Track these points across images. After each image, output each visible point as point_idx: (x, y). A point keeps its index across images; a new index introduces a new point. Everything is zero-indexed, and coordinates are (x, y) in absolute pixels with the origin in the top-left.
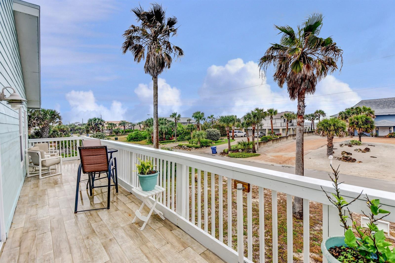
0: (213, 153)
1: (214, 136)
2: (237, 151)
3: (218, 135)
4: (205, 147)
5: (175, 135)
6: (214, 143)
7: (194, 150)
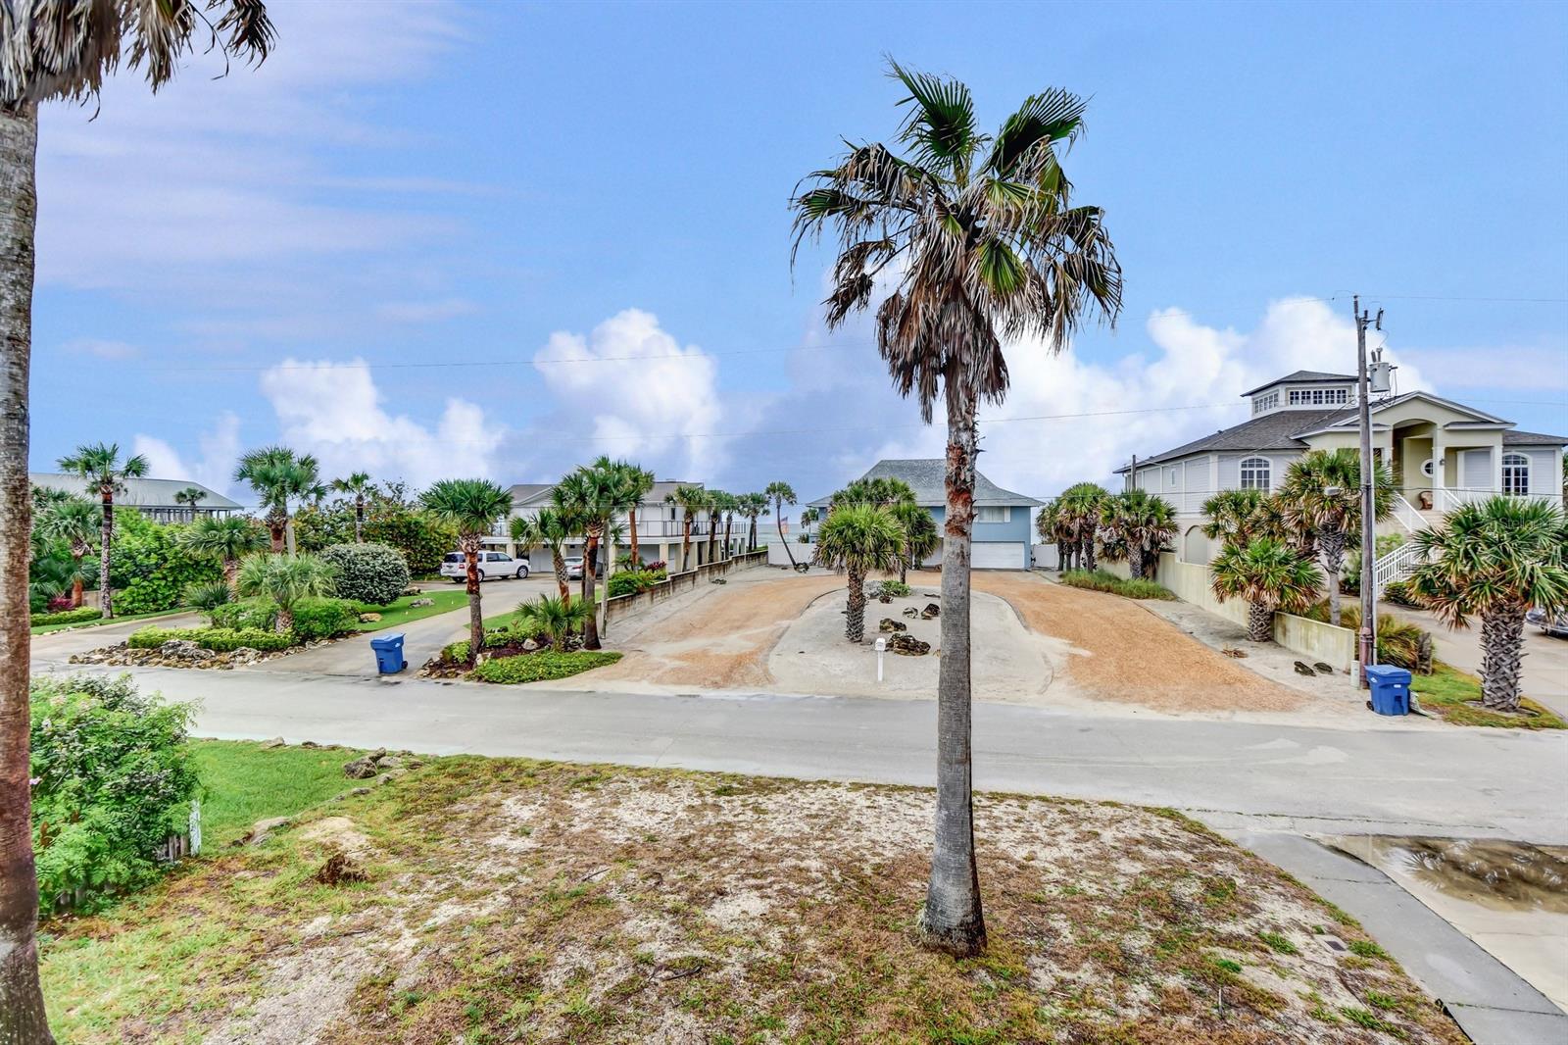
0: (383, 670)
1: (372, 581)
2: (514, 646)
3: (397, 573)
4: (325, 642)
5: (103, 578)
6: (376, 617)
7: (250, 664)
